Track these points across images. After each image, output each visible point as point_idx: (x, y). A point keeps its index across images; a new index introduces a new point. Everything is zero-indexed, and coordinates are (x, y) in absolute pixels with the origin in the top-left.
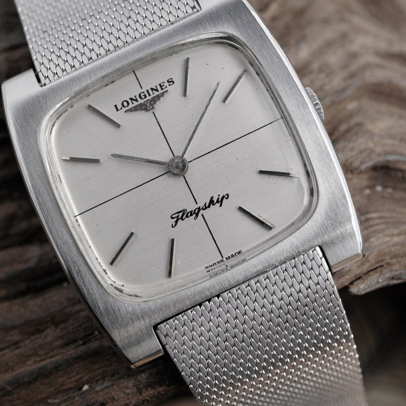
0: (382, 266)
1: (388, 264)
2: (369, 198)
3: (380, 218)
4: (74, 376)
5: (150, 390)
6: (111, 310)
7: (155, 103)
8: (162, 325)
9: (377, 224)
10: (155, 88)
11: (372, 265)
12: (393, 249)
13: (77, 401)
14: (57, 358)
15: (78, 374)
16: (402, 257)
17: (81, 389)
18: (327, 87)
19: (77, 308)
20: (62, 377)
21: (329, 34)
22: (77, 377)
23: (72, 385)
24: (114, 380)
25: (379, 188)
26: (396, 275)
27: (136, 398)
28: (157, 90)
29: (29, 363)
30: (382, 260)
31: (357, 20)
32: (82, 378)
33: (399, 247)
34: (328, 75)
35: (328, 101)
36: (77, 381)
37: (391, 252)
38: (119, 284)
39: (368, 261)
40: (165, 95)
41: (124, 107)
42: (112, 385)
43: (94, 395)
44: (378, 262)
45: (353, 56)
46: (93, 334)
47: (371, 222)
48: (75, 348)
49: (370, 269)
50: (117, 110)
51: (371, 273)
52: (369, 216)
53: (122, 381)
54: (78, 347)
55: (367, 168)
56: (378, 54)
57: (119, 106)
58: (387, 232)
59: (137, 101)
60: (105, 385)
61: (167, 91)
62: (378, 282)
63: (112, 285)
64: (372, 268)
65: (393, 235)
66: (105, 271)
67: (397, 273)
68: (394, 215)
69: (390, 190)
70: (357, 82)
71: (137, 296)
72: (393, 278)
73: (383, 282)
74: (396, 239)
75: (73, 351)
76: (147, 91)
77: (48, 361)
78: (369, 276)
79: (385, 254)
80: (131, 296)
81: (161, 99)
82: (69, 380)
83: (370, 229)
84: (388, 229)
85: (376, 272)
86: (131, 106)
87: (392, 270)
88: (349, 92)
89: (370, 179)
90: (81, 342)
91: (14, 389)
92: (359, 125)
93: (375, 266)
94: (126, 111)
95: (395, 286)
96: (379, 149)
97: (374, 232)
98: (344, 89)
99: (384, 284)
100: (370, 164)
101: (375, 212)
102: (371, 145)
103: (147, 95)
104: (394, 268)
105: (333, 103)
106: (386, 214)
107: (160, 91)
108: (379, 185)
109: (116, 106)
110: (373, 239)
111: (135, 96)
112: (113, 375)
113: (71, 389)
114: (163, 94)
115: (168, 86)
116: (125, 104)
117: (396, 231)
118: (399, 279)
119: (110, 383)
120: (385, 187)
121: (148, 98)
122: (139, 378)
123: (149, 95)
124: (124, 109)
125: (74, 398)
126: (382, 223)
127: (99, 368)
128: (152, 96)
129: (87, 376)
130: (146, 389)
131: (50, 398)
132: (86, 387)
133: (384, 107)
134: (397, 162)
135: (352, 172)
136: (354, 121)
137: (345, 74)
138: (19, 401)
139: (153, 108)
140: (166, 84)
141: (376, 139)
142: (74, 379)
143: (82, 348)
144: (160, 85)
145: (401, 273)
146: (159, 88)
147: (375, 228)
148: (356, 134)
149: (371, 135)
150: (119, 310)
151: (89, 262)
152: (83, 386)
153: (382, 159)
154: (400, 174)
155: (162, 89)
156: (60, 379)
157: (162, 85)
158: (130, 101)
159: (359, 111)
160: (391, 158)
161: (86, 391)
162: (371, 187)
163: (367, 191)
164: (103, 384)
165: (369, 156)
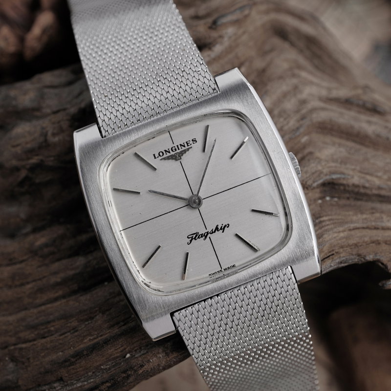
0: (333, 254)
1: (337, 253)
2: (321, 206)
3: (330, 220)
4: (120, 348)
5: (175, 353)
6: (141, 299)
7: (182, 155)
8: (177, 313)
9: (328, 225)
10: (183, 144)
11: (326, 254)
12: (340, 242)
13: (123, 365)
14: (106, 336)
15: (122, 346)
16: (347, 247)
17: (125, 357)
18: (286, 128)
19: (117, 299)
20: (110, 349)
21: (284, 87)
22: (121, 349)
23: (119, 355)
24: (148, 349)
25: (328, 198)
26: (343, 260)
27: (165, 360)
28: (184, 146)
29: (86, 341)
30: (333, 250)
31: (304, 74)
32: (125, 349)
33: (344, 240)
34: (285, 119)
35: (287, 137)
36: (121, 351)
37: (339, 244)
38: (147, 281)
39: (323, 252)
40: (190, 150)
41: (160, 156)
42: (147, 352)
43: (135, 359)
44: (330, 252)
45: (303, 102)
46: (130, 317)
47: (324, 224)
48: (118, 328)
49: (324, 257)
50: (155, 158)
51: (326, 260)
52: (322, 219)
53: (154, 349)
54: (120, 327)
55: (318, 185)
56: (321, 99)
57: (157, 155)
58: (335, 230)
59: (169, 152)
60: (142, 352)
61: (191, 147)
62: (331, 266)
63: (143, 282)
64: (326, 256)
65: (339, 232)
66: (138, 271)
67: (344, 258)
68: (340, 217)
69: (336, 199)
70: (307, 122)
71: (159, 291)
72: (341, 263)
73: (334, 266)
74: (342, 235)
75: (117, 330)
76: (177, 146)
77: (100, 338)
78: (324, 262)
79: (334, 246)
80: (156, 290)
81: (187, 152)
82: (116, 351)
83: (323, 229)
84: (336, 227)
85: (329, 259)
86: (165, 156)
87: (340, 257)
88: (302, 130)
89: (321, 192)
90: (122, 324)
91: (76, 360)
92: (311, 153)
93: (328, 255)
94: (161, 160)
95: (343, 268)
96: (325, 171)
97: (326, 230)
98: (298, 129)
99: (335, 267)
100: (320, 182)
101: (326, 216)
102: (320, 168)
103: (177, 149)
104: (342, 255)
105: (291, 139)
106: (334, 217)
107: (187, 147)
108: (328, 196)
109: (154, 155)
110: (325, 236)
111: (169, 149)
112: (147, 346)
113: (117, 357)
114: (188, 149)
115: (192, 144)
116: (161, 154)
117: (341, 229)
118: (345, 263)
119: (145, 351)
120: (332, 197)
121: (178, 151)
122: (166, 346)
123: (179, 149)
124: (160, 158)
125: (121, 363)
126: (331, 224)
127: (137, 341)
128: (181, 150)
129: (129, 347)
130: (172, 353)
131: (103, 365)
132: (128, 355)
133: (328, 139)
134: (339, 179)
135: (307, 188)
136: (306, 151)
137: (298, 116)
138: (81, 369)
139: (181, 158)
140: (191, 142)
141: (323, 164)
142: (119, 350)
143: (124, 328)
144: (187, 142)
145: (347, 259)
146: (186, 145)
147: (326, 228)
148: (309, 160)
149: (319, 160)
150: (147, 300)
151: (129, 264)
152: (126, 355)
153: (328, 177)
154: (342, 188)
155: (188, 146)
156: (110, 351)
157: (188, 142)
158: (164, 152)
159: (310, 143)
160: (334, 177)
161: (129, 358)
162: (322, 198)
163: (320, 201)
164: (140, 352)
165: (319, 176)
